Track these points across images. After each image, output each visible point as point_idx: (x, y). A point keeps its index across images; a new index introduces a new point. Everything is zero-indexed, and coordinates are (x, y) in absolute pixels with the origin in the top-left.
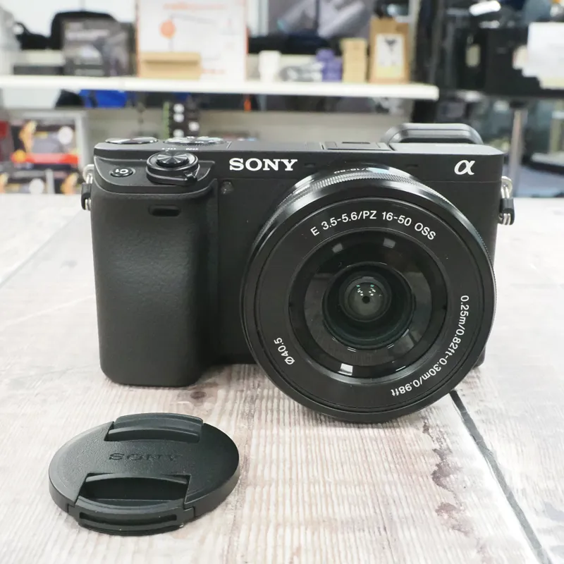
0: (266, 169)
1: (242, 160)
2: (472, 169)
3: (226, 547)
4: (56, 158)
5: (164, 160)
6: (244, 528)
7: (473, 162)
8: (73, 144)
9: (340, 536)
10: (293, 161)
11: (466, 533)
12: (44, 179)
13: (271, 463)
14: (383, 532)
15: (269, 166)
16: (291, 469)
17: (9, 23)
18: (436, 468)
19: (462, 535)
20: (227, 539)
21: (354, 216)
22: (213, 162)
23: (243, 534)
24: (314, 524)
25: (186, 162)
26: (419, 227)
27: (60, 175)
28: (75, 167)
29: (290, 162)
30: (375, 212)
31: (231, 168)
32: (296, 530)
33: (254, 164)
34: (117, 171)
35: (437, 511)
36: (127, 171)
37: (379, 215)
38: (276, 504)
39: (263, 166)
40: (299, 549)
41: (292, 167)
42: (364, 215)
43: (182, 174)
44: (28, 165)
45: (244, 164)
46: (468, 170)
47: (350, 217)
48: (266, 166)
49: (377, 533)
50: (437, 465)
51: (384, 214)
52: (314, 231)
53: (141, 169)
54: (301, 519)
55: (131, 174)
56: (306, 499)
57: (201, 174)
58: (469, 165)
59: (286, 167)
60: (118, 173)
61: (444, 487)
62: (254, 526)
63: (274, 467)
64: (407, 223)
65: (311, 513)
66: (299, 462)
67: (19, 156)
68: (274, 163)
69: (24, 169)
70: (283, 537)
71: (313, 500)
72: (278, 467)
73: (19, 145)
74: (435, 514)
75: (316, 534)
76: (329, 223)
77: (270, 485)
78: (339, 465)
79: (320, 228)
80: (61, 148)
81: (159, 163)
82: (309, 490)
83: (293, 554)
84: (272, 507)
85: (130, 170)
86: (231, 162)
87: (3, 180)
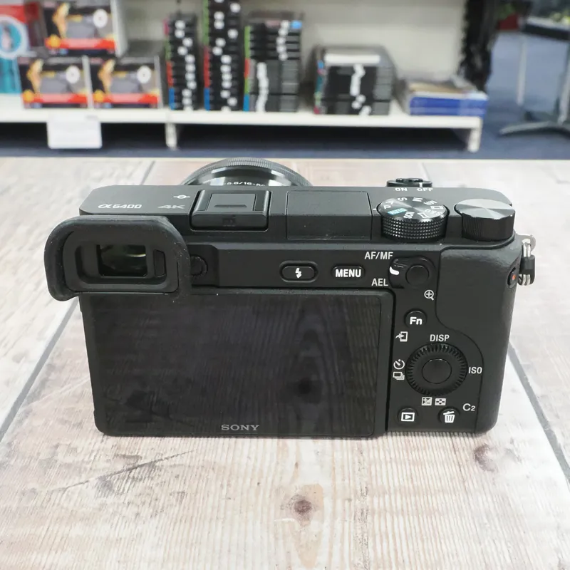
4: (91, 43)
8: (109, 27)
12: (80, 66)
27: (97, 61)
28: (111, 52)
44: (63, 51)
67: (54, 41)
69: (58, 55)
73: (52, 30)
80: (96, 33)
87: (37, 66)
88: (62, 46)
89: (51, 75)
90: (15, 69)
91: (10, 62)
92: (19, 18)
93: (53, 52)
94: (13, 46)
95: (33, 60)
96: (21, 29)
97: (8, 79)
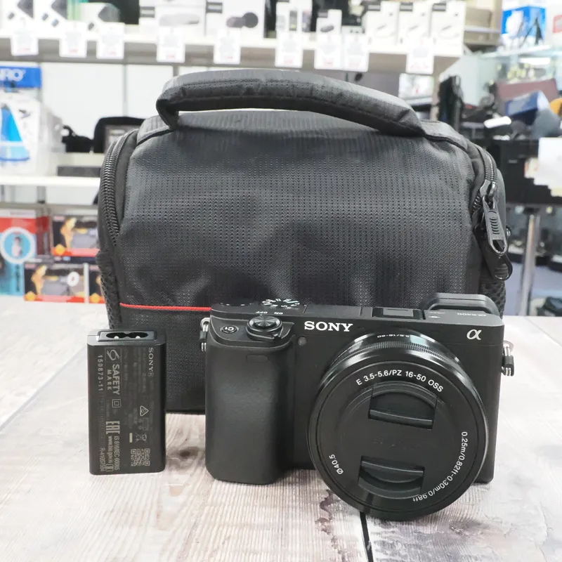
0: (330, 329)
1: (313, 323)
2: (480, 335)
3: (188, 535)
5: (259, 323)
6: (200, 526)
7: (480, 331)
9: (255, 532)
10: (350, 325)
11: (328, 533)
12: (81, 272)
13: (224, 494)
14: (280, 531)
15: (332, 328)
16: (234, 498)
17: (57, 127)
18: (324, 500)
19: (326, 533)
20: (189, 532)
21: (386, 373)
22: (293, 323)
23: (199, 530)
24: (241, 526)
25: (274, 325)
26: (431, 383)
29: (347, 325)
30: (401, 371)
31: (306, 328)
32: (230, 529)
33: (322, 326)
34: (226, 328)
35: (316, 522)
36: (233, 329)
37: (403, 373)
38: (221, 516)
39: (328, 327)
40: (229, 538)
41: (349, 329)
42: (393, 373)
43: (271, 334)
44: (67, 258)
45: (315, 325)
46: (477, 336)
47: (383, 374)
48: (330, 327)
49: (277, 531)
50: (326, 499)
51: (407, 372)
52: (359, 382)
53: (243, 327)
54: (235, 523)
55: (235, 331)
56: (240, 514)
57: (284, 334)
58: (478, 333)
59: (344, 329)
60: (227, 330)
61: (325, 510)
62: (206, 526)
63: (225, 496)
64: (423, 379)
65: (241, 520)
66: (241, 494)
67: (59, 249)
68: (336, 326)
69: (62, 262)
70: (222, 531)
71: (244, 515)
72: (227, 497)
73: (59, 239)
74: (314, 523)
75: (241, 531)
76: (369, 377)
77: (220, 506)
78: (265, 497)
79: (363, 380)
81: (255, 325)
82: (243, 510)
83: (225, 539)
84: (219, 517)
85: (235, 328)
86: (306, 323)
87: (42, 270)
88: (66, 254)
89: (54, 279)
90: (22, 273)
91: (18, 267)
92: (30, 229)
93: (58, 259)
94: (21, 253)
95: (39, 265)
96: (31, 239)
97: (13, 282)
